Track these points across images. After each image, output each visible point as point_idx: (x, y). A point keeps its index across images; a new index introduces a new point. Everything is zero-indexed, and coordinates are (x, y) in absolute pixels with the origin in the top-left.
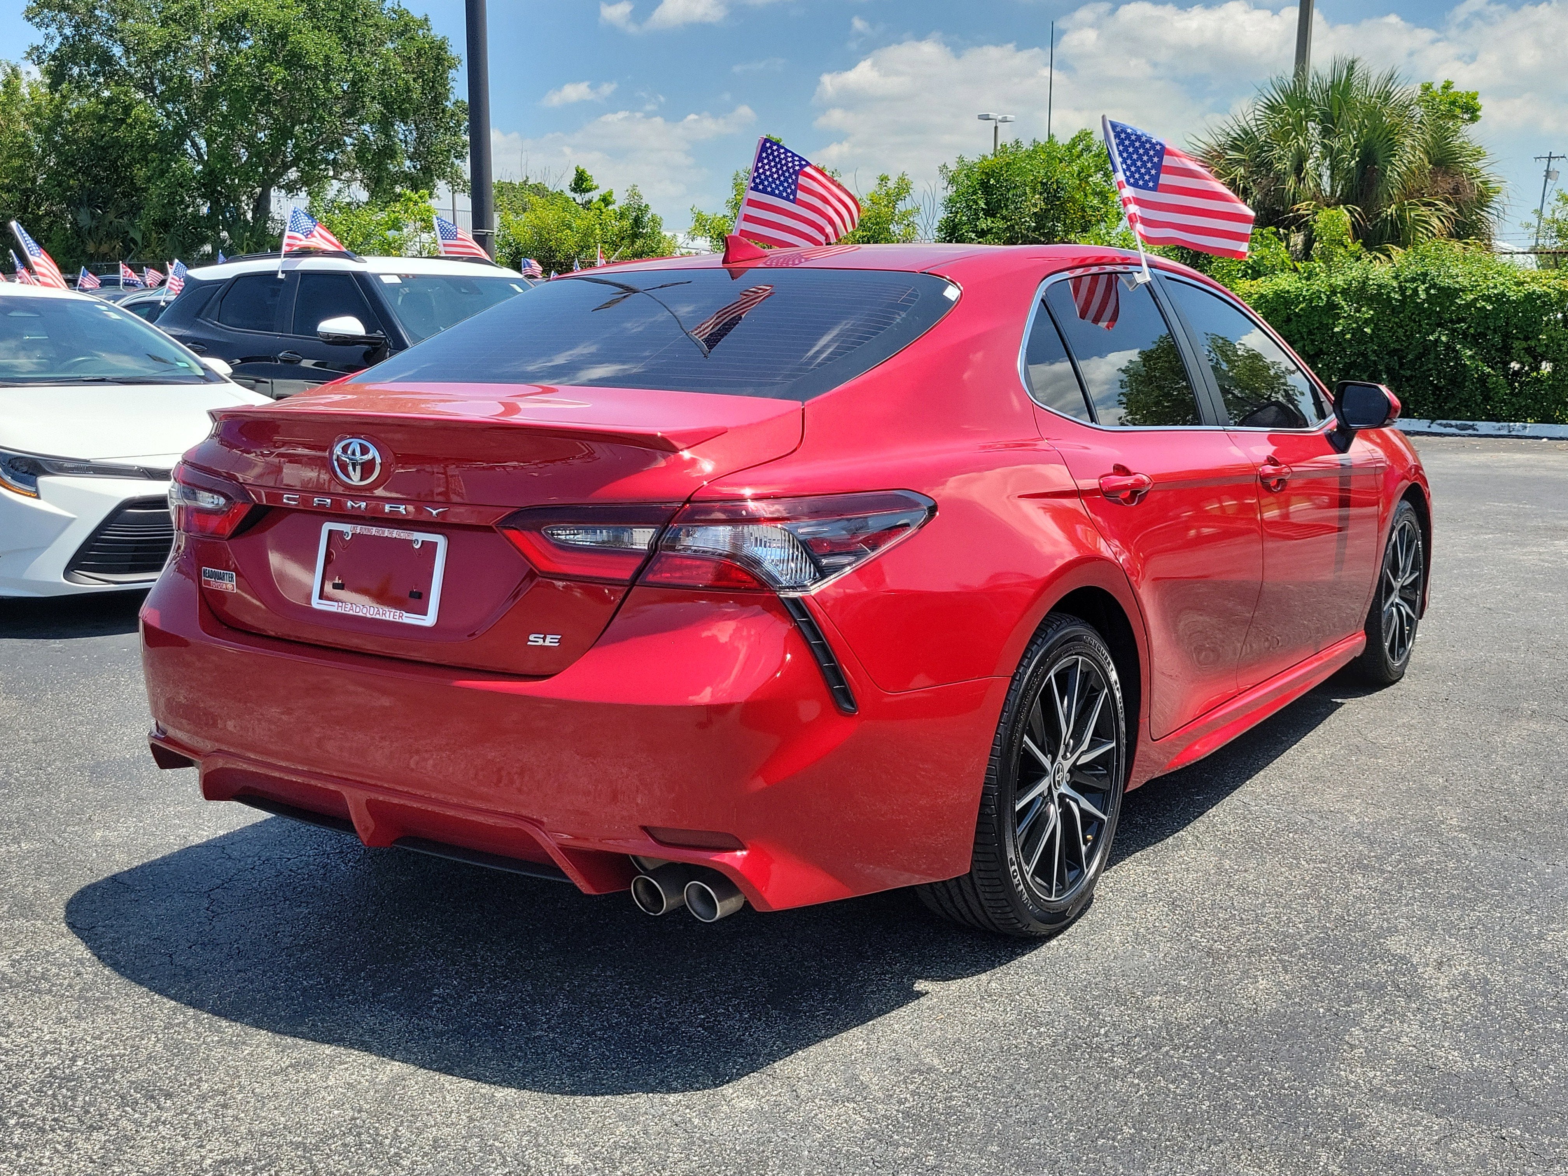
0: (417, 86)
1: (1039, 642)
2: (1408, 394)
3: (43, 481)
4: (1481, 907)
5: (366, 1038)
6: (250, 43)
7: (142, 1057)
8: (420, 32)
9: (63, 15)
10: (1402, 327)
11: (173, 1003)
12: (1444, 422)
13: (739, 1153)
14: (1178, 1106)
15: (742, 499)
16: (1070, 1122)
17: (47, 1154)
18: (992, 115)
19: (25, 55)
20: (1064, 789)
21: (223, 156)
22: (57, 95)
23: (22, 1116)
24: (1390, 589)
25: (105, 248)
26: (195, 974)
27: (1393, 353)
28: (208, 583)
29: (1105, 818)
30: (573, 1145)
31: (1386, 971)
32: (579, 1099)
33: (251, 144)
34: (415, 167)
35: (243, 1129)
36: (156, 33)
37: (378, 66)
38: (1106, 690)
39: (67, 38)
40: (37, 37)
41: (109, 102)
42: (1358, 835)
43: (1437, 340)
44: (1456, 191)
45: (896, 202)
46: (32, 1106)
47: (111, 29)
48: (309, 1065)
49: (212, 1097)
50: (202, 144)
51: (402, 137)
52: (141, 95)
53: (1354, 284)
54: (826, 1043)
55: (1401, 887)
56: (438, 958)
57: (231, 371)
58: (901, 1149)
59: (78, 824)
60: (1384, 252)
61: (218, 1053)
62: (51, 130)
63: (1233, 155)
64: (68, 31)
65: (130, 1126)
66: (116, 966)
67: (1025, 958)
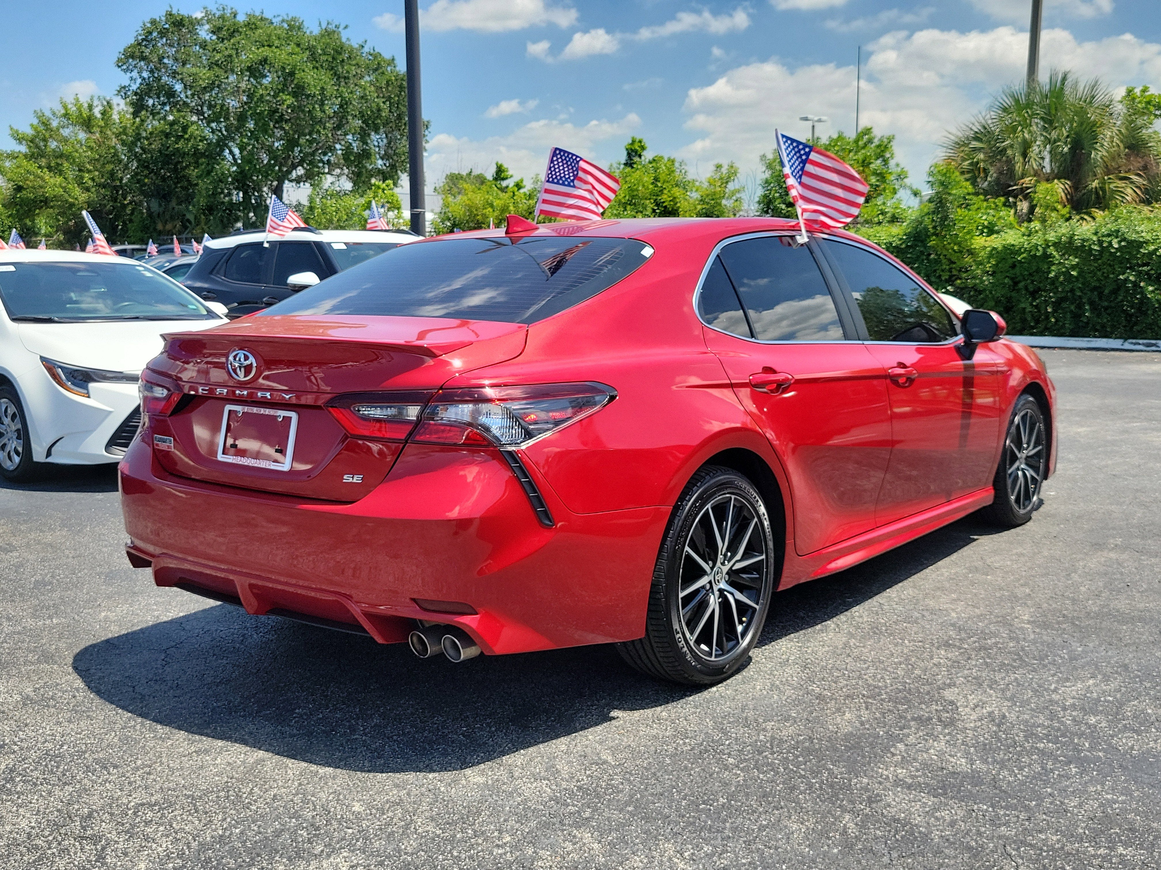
0: (385, 107)
1: (698, 485)
2: (1105, 320)
3: (92, 385)
4: (1021, 671)
5: (246, 737)
6: (269, 79)
7: (104, 745)
8: (389, 69)
9: (142, 63)
10: (1100, 270)
11: (130, 714)
12: (1134, 341)
13: (465, 807)
14: (761, 787)
15: (483, 386)
16: (686, 795)
17: (36, 797)
18: (810, 117)
19: (116, 92)
20: (723, 585)
21: (249, 159)
22: (138, 119)
23: (25, 776)
24: (1014, 458)
25: (169, 226)
26: (147, 698)
27: (1095, 288)
28: (157, 445)
29: (757, 607)
30: (360, 800)
31: (936, 710)
32: (371, 775)
33: (270, 151)
34: (385, 164)
35: (158, 787)
36: (205, 75)
37: (359, 92)
38: (756, 519)
39: (144, 79)
40: (124, 79)
41: (172, 124)
42: (953, 625)
43: (1126, 280)
44: (1145, 168)
45: (727, 183)
46: (32, 771)
47: (175, 72)
48: (207, 752)
49: (142, 769)
50: (236, 151)
51: (376, 144)
52: (195, 118)
53: (1064, 239)
54: (541, 746)
55: (969, 658)
56: (303, 691)
57: (227, 311)
58: (570, 808)
59: (91, 608)
60: (1089, 214)
61: (151, 744)
62: (134, 143)
63: (975, 144)
64: (145, 74)
65: (89, 784)
66: (99, 693)
67: (691, 698)
